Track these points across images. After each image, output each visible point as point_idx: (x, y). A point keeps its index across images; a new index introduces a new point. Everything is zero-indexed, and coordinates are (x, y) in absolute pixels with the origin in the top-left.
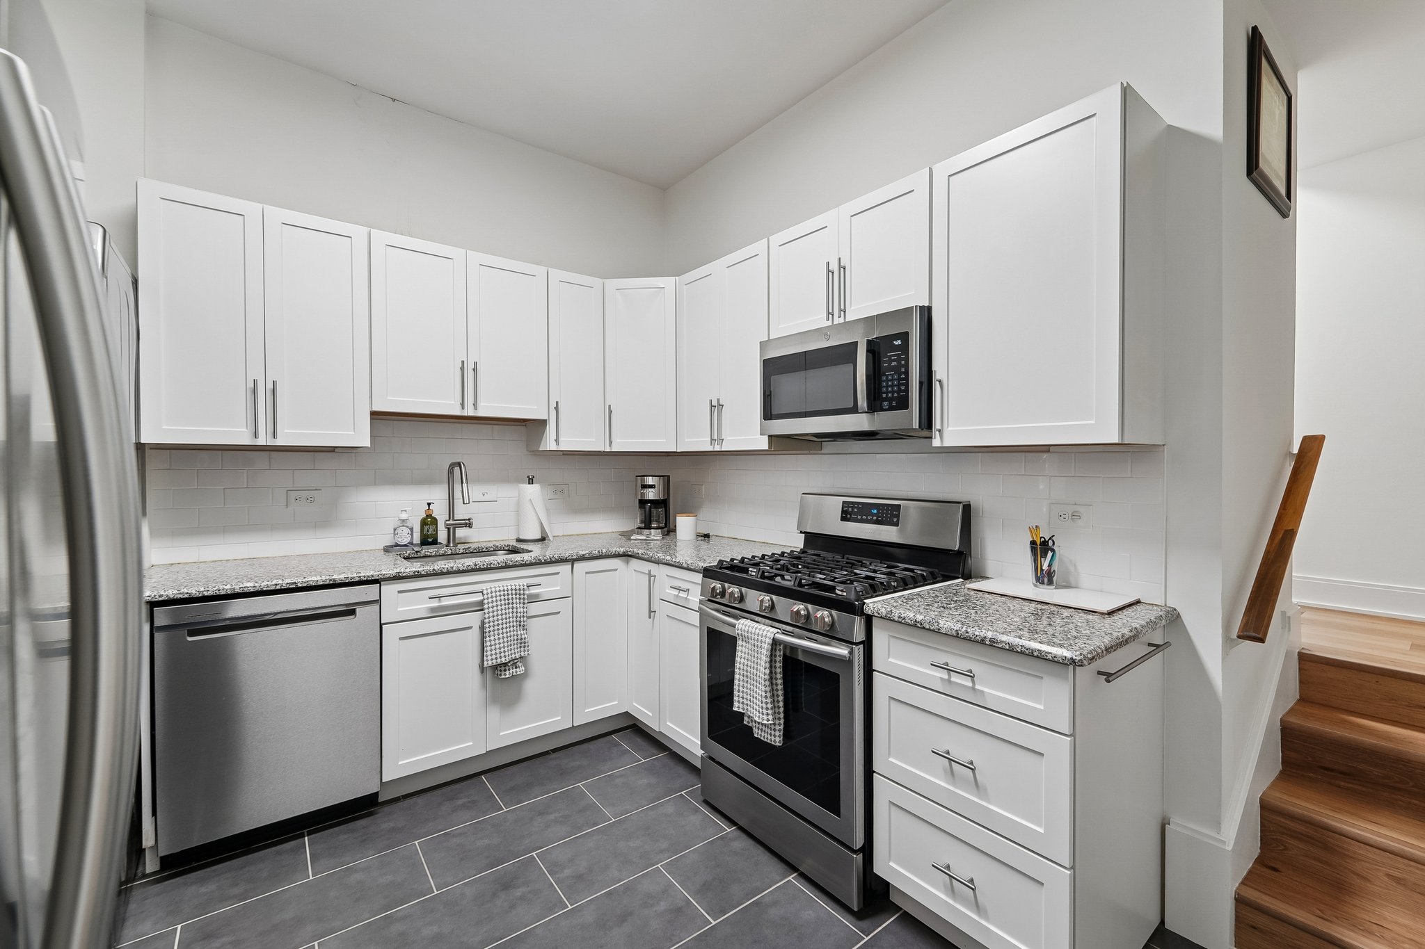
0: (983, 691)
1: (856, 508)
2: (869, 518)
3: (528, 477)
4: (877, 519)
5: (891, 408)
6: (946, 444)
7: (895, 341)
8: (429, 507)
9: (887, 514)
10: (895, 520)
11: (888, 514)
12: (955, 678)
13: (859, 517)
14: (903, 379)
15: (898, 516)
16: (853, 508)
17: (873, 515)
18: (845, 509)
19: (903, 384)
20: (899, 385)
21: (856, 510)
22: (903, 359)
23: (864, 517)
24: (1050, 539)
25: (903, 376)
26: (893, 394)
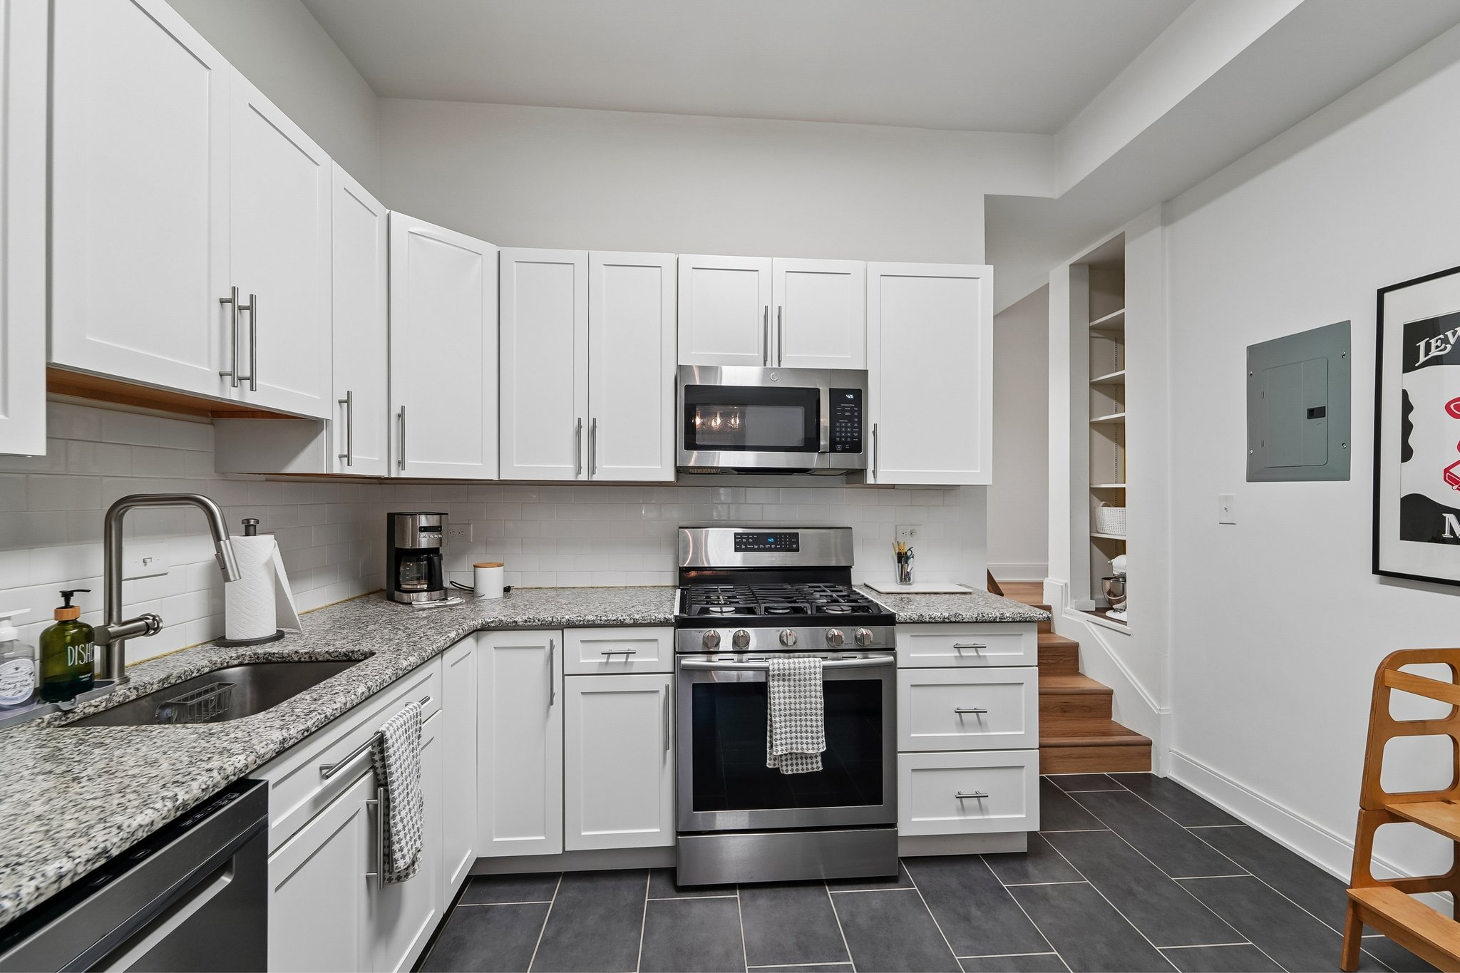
0: (985, 656)
1: (750, 538)
2: (767, 546)
3: (248, 521)
4: (776, 547)
5: (844, 450)
6: (879, 482)
7: (848, 394)
8: (67, 601)
9: (785, 541)
10: (794, 546)
11: (788, 541)
12: (965, 653)
13: (756, 547)
14: (855, 428)
15: (797, 543)
16: (747, 539)
17: (771, 544)
18: (738, 540)
19: (856, 432)
20: (852, 432)
21: (750, 540)
22: (856, 411)
23: (761, 546)
24: (909, 550)
25: (856, 425)
26: (846, 439)
